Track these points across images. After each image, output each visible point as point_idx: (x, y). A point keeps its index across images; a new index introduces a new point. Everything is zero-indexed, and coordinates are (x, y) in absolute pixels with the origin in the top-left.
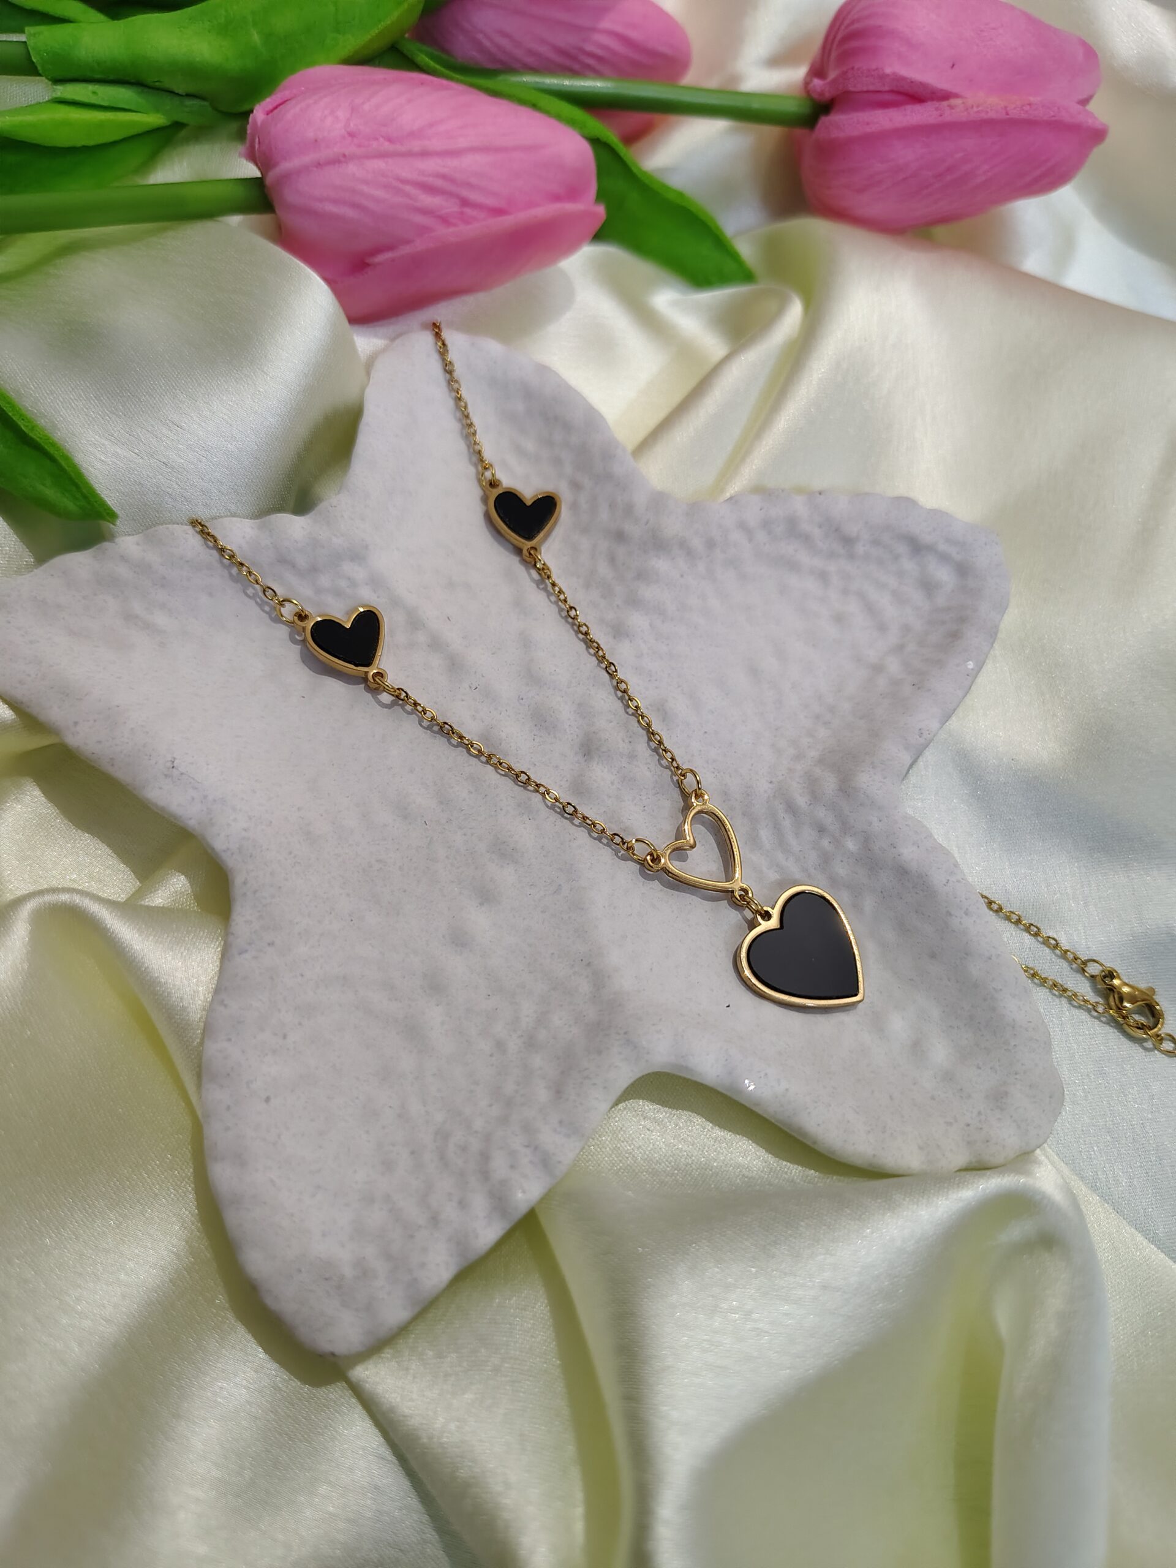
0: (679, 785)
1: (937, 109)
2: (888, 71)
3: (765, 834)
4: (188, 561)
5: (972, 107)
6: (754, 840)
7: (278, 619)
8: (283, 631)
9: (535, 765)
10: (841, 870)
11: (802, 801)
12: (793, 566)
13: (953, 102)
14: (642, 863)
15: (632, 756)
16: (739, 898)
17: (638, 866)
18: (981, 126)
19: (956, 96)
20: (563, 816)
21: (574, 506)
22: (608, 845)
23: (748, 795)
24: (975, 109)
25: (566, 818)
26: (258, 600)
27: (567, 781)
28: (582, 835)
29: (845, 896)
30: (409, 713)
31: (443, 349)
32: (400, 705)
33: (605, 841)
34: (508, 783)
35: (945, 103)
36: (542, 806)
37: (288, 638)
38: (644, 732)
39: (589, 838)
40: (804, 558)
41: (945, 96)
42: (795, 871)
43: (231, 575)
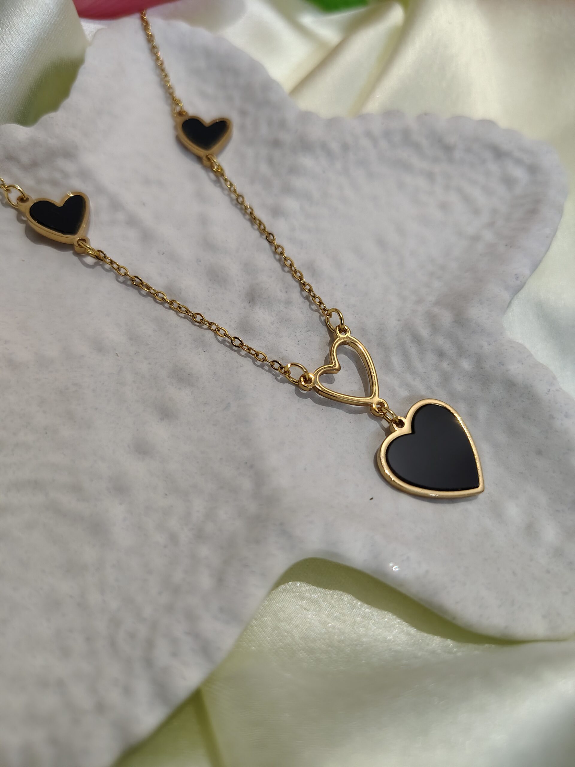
0: (326, 324)
3: (396, 360)
6: (387, 366)
9: (210, 310)
10: (459, 386)
11: (424, 332)
12: (407, 167)
14: (297, 384)
15: (288, 303)
16: (377, 410)
17: (294, 387)
20: (232, 349)
21: (243, 128)
22: (269, 371)
23: (381, 330)
25: (235, 351)
27: (235, 322)
28: (247, 364)
29: (462, 406)
30: (107, 270)
32: (101, 265)
33: (266, 368)
34: (187, 324)
36: (214, 341)
38: (297, 284)
39: (254, 366)
40: (416, 162)
42: (422, 389)
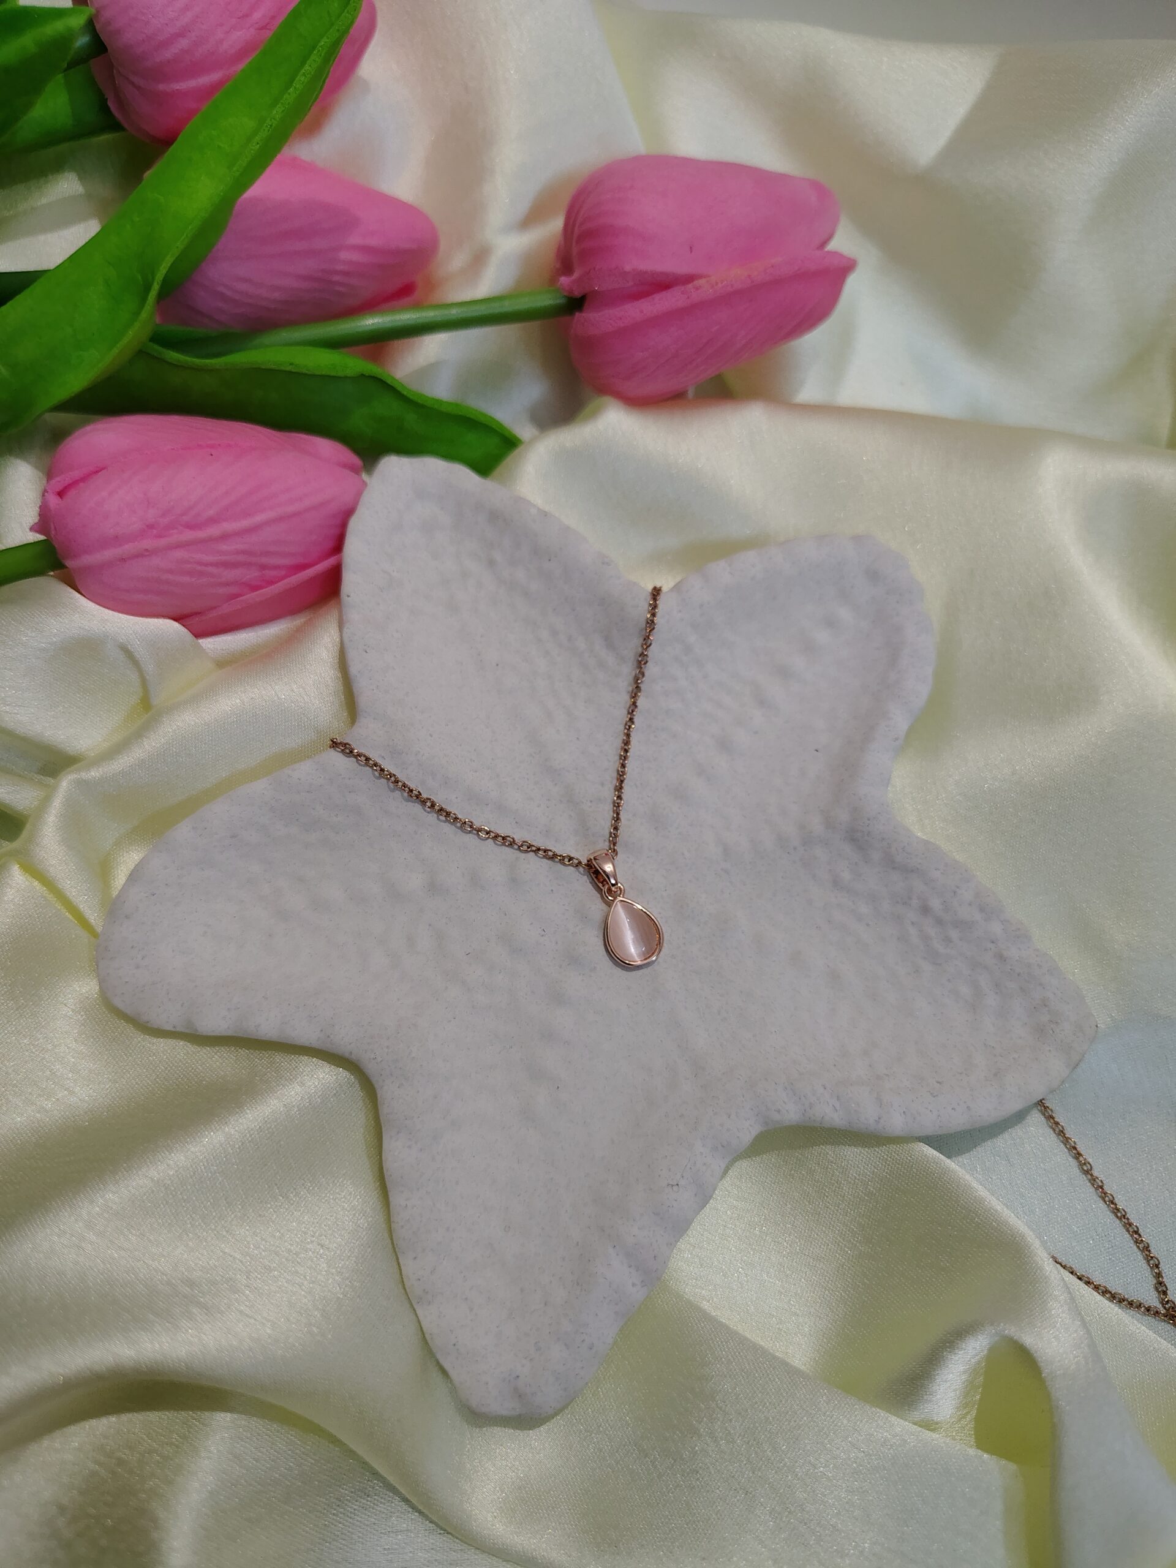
1: (683, 293)
2: (628, 268)
5: (717, 283)
13: (697, 283)
18: (728, 298)
19: (700, 277)
24: (720, 285)
35: (690, 286)
41: (689, 279)
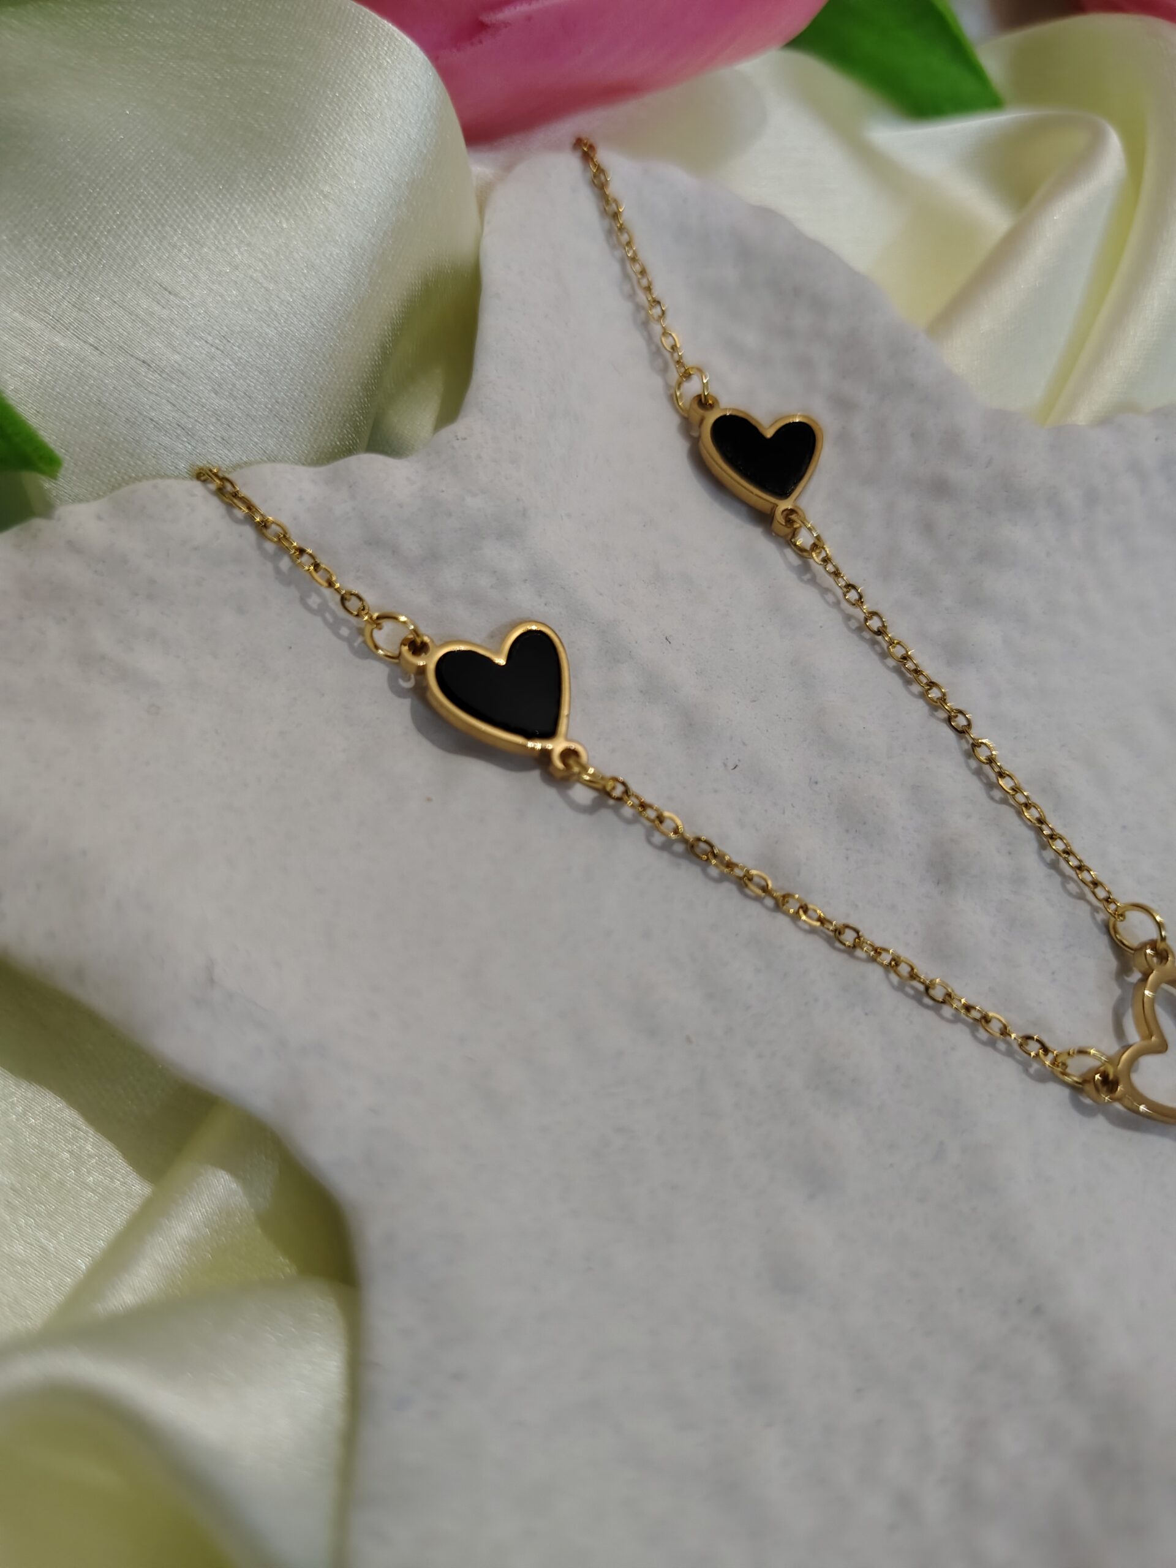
4: (196, 549)
7: (370, 650)
8: (377, 674)
22: (1010, 1055)
26: (328, 615)
30: (631, 823)
31: (599, 182)
32: (615, 808)
33: (1004, 1048)
34: (820, 947)
37: (386, 685)
43: (278, 571)
